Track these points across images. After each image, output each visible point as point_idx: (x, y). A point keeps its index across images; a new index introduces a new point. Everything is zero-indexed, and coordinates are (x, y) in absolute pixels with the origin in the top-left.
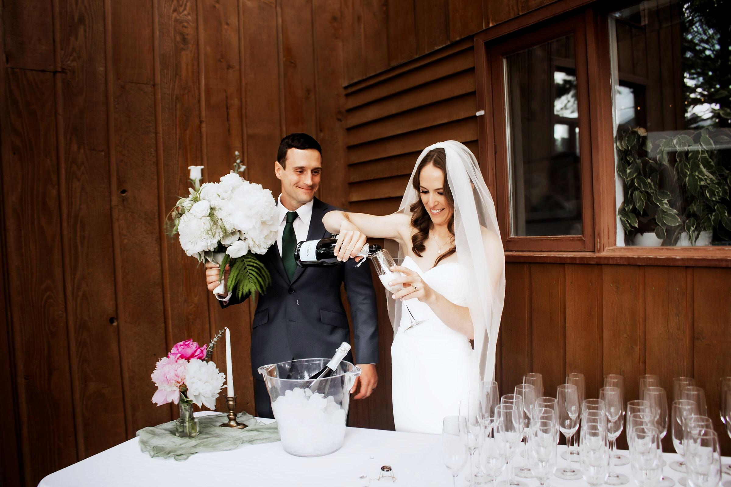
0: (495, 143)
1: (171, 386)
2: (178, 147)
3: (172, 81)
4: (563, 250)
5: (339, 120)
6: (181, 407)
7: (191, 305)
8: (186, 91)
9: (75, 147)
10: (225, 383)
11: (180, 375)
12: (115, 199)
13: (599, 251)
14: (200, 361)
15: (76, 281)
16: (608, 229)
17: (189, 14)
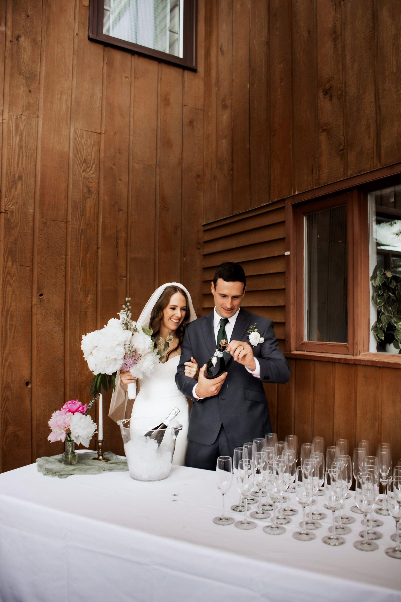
0: (296, 274)
1: (60, 430)
2: (80, 266)
3: (79, 220)
4: (335, 353)
5: (198, 249)
6: (67, 444)
7: (84, 376)
8: (89, 227)
9: (10, 263)
10: (97, 430)
11: (67, 423)
12: (35, 300)
13: (356, 355)
14: (81, 414)
15: (5, 355)
16: (364, 340)
17: (93, 173)
